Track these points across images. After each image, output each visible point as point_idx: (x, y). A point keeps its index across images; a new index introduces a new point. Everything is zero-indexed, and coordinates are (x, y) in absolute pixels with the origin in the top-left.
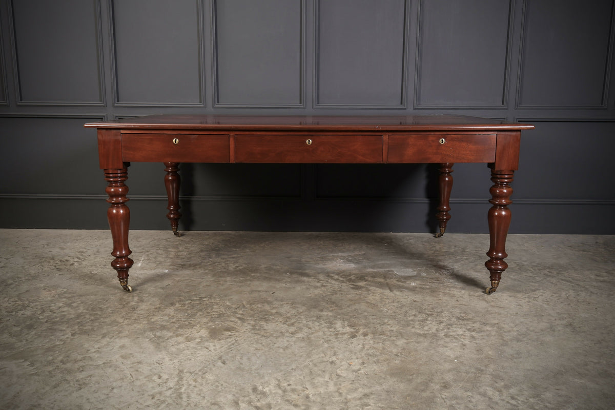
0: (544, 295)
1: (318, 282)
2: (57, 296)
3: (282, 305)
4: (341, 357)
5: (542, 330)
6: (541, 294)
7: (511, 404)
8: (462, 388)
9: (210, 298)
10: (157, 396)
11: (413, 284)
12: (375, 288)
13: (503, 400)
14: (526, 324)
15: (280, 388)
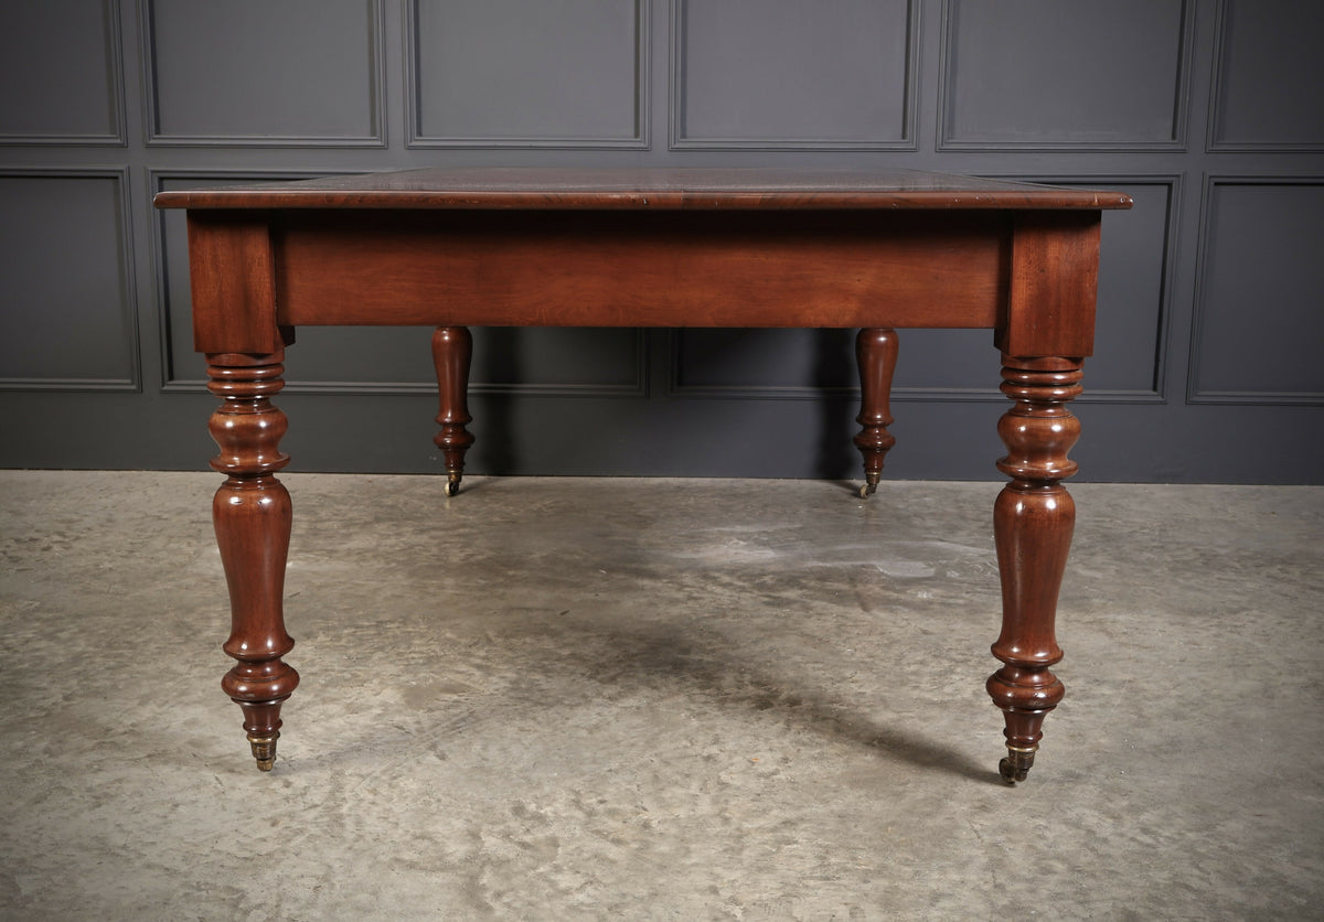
0: (1259, 621)
1: (679, 590)
2: (17, 617)
3: (586, 639)
4: (730, 746)
5: (1241, 696)
6: (1252, 618)
7: (1141, 843)
8: (1023, 810)
9: (402, 622)
10: (284, 822)
11: (923, 596)
12: (824, 603)
13: (1122, 835)
14: (1203, 682)
15: (580, 808)
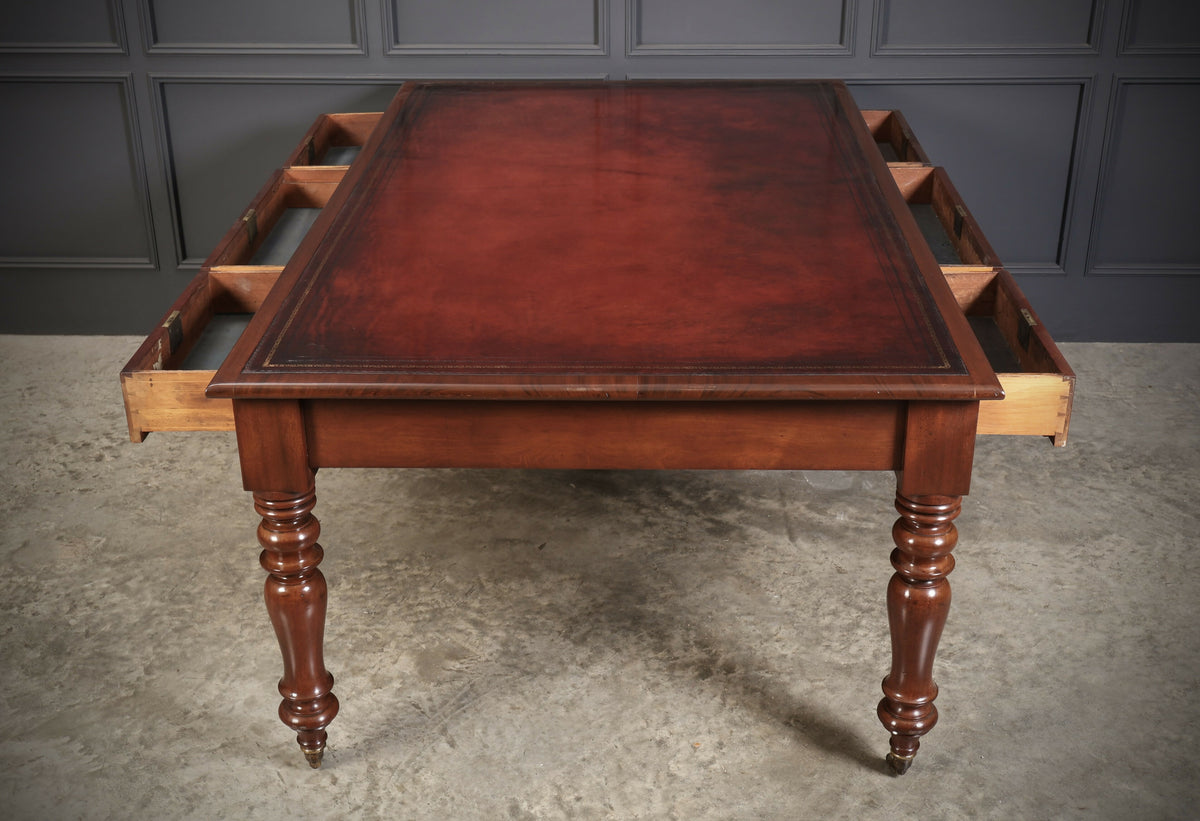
2: (90, 560)
3: (561, 583)
4: (677, 727)
5: (1088, 655)
6: (1111, 546)
9: (409, 562)
11: (841, 517)
14: (1060, 636)
15: (562, 807)
